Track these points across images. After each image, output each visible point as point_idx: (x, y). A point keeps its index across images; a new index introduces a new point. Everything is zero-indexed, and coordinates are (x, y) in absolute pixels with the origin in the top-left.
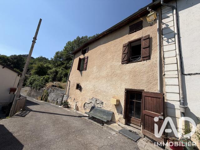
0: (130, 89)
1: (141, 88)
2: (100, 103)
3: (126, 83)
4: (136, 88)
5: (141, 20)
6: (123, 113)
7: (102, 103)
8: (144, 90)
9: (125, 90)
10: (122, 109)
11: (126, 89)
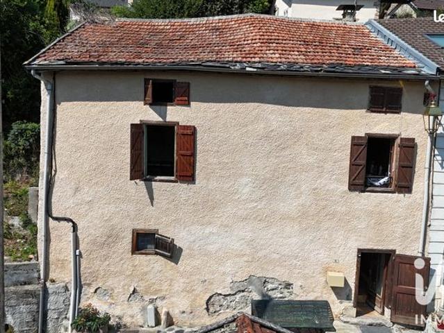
0: (369, 250)
1: (391, 247)
2: (280, 287)
3: (360, 236)
4: (380, 248)
5: (399, 86)
6: (353, 299)
7: (288, 286)
8: (395, 251)
9: (358, 252)
10: (351, 290)
11: (360, 251)
